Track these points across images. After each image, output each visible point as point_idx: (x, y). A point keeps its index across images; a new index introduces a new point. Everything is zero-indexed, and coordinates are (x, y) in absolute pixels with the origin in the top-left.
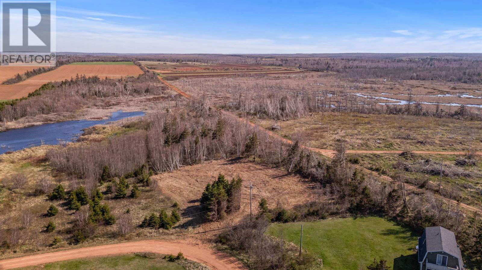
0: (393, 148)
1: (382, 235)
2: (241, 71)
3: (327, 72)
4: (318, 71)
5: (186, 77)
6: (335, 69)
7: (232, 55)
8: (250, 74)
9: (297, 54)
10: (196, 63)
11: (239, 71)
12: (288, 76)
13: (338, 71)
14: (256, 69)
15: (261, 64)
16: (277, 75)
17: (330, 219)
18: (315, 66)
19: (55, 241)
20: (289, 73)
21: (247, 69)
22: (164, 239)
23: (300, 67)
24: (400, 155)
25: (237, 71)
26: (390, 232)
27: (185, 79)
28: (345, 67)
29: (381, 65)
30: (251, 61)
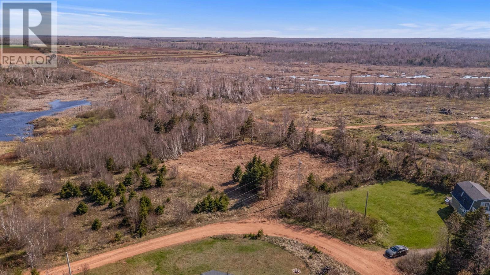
0: (364, 123)
1: (414, 195)
2: (161, 55)
3: (249, 56)
4: (240, 55)
5: (104, 61)
6: (256, 53)
7: (139, 38)
8: (174, 58)
9: (206, 38)
10: (105, 47)
11: (158, 54)
12: (214, 59)
13: (259, 55)
14: (176, 53)
15: (178, 47)
16: (203, 59)
17: (363, 186)
18: (236, 50)
19: (117, 236)
20: (212, 57)
21: (167, 53)
22: (227, 221)
23: (221, 51)
24: (375, 129)
25: (156, 55)
26: (417, 192)
27: (103, 63)
28: (265, 52)
29: (296, 48)
30: (164, 45)
